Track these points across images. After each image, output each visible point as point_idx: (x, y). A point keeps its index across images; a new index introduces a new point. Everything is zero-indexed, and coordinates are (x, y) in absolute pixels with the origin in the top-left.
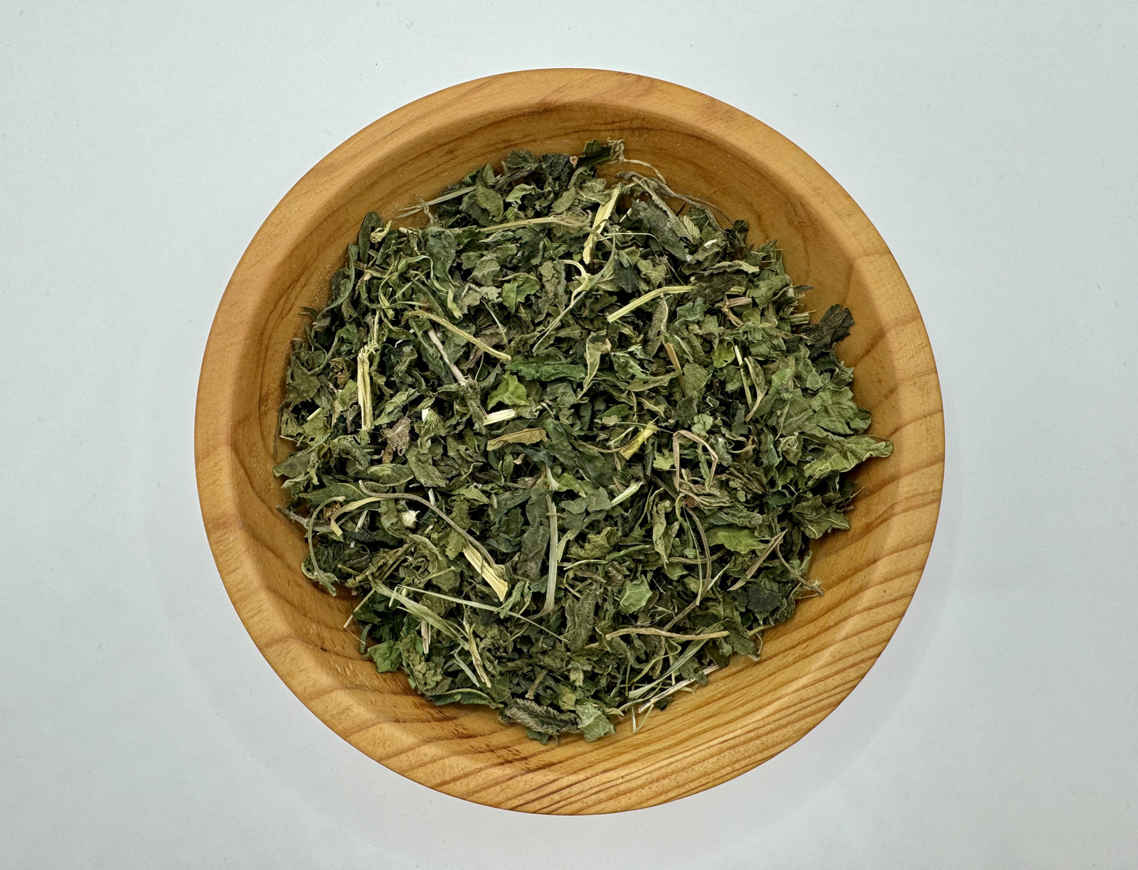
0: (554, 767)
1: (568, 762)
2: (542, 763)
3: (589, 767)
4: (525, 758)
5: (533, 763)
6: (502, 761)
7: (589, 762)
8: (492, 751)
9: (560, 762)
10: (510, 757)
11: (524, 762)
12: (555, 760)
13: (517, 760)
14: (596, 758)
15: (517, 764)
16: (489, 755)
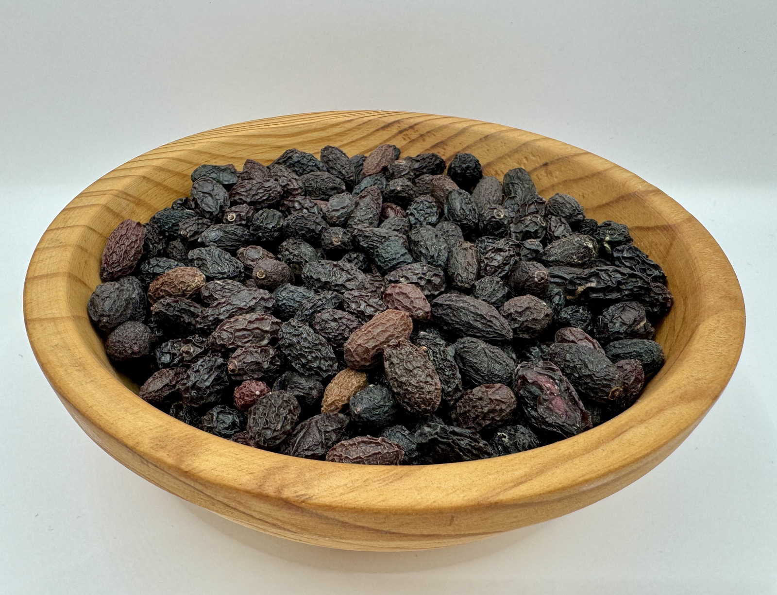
0: (382, 125)
1: (374, 130)
2: (389, 129)
3: (360, 125)
4: (400, 132)
5: (394, 130)
6: (416, 127)
7: (359, 129)
8: (422, 136)
9: (378, 130)
10: (410, 132)
11: (402, 128)
12: (381, 133)
13: (405, 130)
14: (355, 133)
15: (406, 126)
16: (424, 131)
